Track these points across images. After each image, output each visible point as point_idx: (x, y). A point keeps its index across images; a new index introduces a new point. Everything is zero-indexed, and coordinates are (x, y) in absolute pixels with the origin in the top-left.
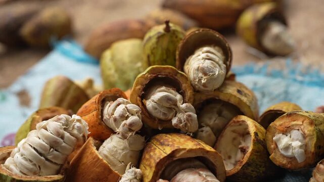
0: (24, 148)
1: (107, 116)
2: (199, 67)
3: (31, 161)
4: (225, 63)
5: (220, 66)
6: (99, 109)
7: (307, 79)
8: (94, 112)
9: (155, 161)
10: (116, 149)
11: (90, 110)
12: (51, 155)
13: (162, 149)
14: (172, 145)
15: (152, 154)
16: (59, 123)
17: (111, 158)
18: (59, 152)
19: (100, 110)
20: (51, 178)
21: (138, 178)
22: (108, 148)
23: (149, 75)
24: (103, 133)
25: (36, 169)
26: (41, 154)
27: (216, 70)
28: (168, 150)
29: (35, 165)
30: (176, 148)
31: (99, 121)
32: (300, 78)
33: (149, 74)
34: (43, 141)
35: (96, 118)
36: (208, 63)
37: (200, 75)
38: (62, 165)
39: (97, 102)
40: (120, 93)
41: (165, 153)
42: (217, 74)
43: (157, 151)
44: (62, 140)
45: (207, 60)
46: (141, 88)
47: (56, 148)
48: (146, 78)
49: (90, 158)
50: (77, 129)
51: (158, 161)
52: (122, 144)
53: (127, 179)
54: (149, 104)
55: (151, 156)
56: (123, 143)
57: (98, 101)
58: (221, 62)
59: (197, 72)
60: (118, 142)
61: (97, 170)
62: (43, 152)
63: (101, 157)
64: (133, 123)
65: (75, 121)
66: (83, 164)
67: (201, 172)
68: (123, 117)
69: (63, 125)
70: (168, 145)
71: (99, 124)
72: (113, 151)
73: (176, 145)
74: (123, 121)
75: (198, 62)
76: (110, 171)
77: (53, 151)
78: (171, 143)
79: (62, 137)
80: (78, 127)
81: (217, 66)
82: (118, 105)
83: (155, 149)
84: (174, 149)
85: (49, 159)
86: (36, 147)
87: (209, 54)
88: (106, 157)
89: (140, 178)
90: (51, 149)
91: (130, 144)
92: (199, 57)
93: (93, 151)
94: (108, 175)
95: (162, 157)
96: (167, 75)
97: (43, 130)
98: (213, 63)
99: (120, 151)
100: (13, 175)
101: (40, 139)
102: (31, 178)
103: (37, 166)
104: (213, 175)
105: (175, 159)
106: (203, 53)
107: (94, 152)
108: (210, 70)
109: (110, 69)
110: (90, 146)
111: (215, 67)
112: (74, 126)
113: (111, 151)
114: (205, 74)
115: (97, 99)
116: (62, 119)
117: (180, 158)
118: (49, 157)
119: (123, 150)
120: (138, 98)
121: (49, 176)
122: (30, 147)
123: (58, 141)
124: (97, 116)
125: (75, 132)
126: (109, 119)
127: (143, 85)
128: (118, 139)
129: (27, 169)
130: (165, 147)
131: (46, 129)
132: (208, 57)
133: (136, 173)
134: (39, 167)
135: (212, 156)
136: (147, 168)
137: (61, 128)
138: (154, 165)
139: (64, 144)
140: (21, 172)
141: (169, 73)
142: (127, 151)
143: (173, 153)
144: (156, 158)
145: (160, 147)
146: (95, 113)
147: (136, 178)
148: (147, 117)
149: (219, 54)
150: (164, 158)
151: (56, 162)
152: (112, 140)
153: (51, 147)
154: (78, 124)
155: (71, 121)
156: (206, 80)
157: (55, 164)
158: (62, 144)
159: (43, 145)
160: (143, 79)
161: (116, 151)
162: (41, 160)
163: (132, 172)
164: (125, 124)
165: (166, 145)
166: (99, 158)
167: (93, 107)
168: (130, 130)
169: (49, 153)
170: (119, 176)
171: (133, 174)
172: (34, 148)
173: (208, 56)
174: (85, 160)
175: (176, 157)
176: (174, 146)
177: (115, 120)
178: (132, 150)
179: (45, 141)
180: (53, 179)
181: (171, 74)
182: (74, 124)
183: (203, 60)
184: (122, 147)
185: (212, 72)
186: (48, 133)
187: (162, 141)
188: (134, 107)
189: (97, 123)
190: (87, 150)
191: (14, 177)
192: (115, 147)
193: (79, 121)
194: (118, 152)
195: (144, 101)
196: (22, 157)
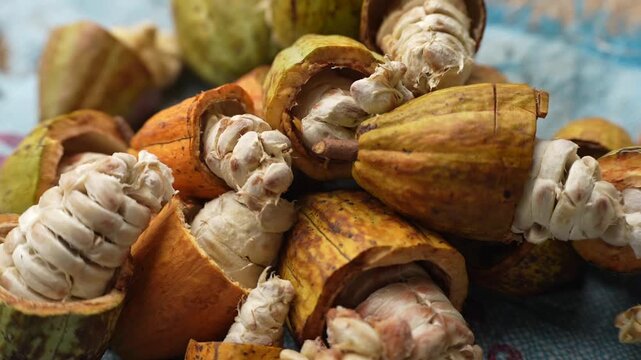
0: (35, 235)
1: (215, 153)
2: (422, 51)
3: (53, 267)
4: (472, 35)
5: (464, 43)
6: (195, 137)
7: (619, 49)
8: (183, 141)
9: (322, 272)
10: (232, 230)
11: (175, 135)
12: (97, 253)
13: (337, 244)
14: (357, 235)
15: (312, 251)
16: (113, 178)
17: (223, 249)
18: (114, 243)
19: (199, 138)
20: (98, 304)
21: (285, 302)
22: (215, 227)
23: (310, 66)
24: (202, 187)
25: (64, 283)
26: (74, 251)
27: (460, 57)
28: (351, 250)
29: (62, 275)
30: (368, 245)
31: (195, 162)
32: (604, 47)
33: (311, 63)
34: (80, 220)
35: (188, 157)
36: (440, 42)
37: (425, 69)
38: (118, 270)
39: (192, 119)
40: (238, 96)
41: (344, 255)
42: (461, 67)
43: (325, 246)
44: (120, 218)
45: (438, 34)
46: (293, 94)
47: (109, 236)
48: (304, 72)
49: (179, 252)
50: (152, 189)
51: (329, 273)
52: (246, 218)
53: (262, 304)
54: (309, 125)
55: (310, 259)
56: (249, 216)
57: (195, 118)
58: (465, 35)
59: (417, 61)
60: (238, 213)
61: (196, 280)
62: (79, 247)
63: (203, 253)
64: (277, 179)
65: (147, 168)
66: (164, 264)
67: (422, 295)
68: (255, 163)
69: (122, 182)
70: (350, 236)
71: (196, 169)
72: (225, 233)
73: (367, 237)
74: (253, 170)
75: (419, 37)
76: (224, 283)
77: (101, 243)
78: (355, 231)
79: (121, 210)
80: (153, 183)
81: (460, 46)
82: (243, 132)
83: (320, 239)
84: (365, 249)
85: (93, 260)
86: (64, 237)
87: (442, 18)
88: (211, 246)
89: (289, 299)
90: (95, 239)
91: (264, 220)
92: (420, 24)
93: (185, 238)
94: (219, 292)
95: (338, 266)
96: (349, 65)
97: (80, 196)
98: (451, 42)
99: (243, 235)
100: (15, 302)
101: (71, 214)
102: (55, 307)
103: (67, 277)
104: (446, 298)
105: (366, 269)
106: (427, 13)
107: (189, 241)
108: (447, 57)
109: (197, 9)
110: (178, 225)
111: (457, 49)
112: (143, 181)
113: (220, 233)
114: (437, 67)
115: (192, 113)
116: (118, 166)
117: (376, 266)
118: (94, 257)
119: (248, 231)
120: (285, 115)
121: (94, 301)
122: (50, 236)
123: (113, 221)
124: (192, 151)
125: (148, 194)
126: (220, 161)
127: (297, 88)
128: (237, 207)
129: (45, 284)
130: (342, 239)
131: (85, 192)
132: (440, 27)
133: (281, 291)
134: (71, 278)
135: (444, 260)
136: (303, 282)
137: (117, 191)
138: (319, 281)
139: (125, 226)
140: (29, 288)
141: (354, 61)
142: (259, 235)
143: (362, 257)
144: (324, 266)
145: (329, 235)
146: (186, 143)
147: (281, 301)
148: (302, 155)
149: (460, 15)
150: (341, 269)
151: (108, 265)
152: (222, 207)
153: (97, 234)
154: (153, 175)
155: (137, 169)
156: (438, 82)
157: (106, 269)
158: (121, 225)
159: (80, 231)
160: (296, 75)
161: (234, 234)
162: (74, 264)
163: (274, 287)
164: (258, 180)
165: (344, 235)
166: (199, 256)
167: (182, 130)
168: (268, 193)
169: (92, 248)
170: (242, 293)
171: (276, 292)
172: (60, 238)
173: (440, 23)
174: (166, 256)
175: (368, 265)
176: (363, 240)
177: (236, 167)
178: (267, 233)
179: (84, 221)
180: (104, 306)
181: (357, 63)
182: (143, 175)
183: (431, 33)
184: (245, 227)
185: (451, 63)
186: (90, 203)
187: (333, 221)
188: (277, 138)
189: (192, 167)
190: (172, 233)
191: (19, 307)
192: (231, 226)
193: (153, 166)
194: (238, 237)
195: (296, 121)
196: (33, 257)
